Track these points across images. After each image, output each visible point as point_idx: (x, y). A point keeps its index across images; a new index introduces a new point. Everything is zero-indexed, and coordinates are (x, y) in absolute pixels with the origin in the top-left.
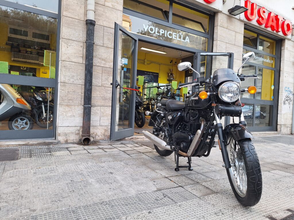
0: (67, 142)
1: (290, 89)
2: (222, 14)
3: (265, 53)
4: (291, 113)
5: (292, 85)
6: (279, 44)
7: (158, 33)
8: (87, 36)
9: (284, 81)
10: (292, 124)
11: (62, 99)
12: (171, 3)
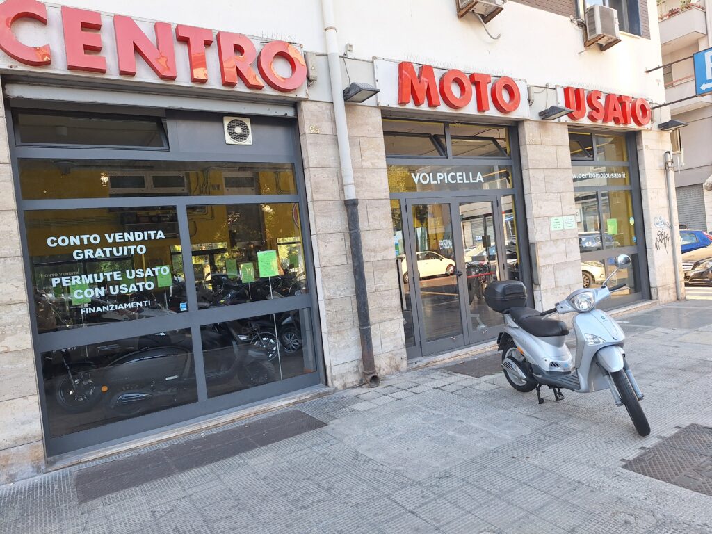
0: (345, 387)
1: (663, 218)
2: (530, 122)
3: (609, 163)
4: (672, 263)
5: (666, 211)
6: (631, 140)
7: (434, 181)
8: (349, 224)
9: (650, 207)
10: (676, 282)
11: (330, 325)
12: (446, 124)
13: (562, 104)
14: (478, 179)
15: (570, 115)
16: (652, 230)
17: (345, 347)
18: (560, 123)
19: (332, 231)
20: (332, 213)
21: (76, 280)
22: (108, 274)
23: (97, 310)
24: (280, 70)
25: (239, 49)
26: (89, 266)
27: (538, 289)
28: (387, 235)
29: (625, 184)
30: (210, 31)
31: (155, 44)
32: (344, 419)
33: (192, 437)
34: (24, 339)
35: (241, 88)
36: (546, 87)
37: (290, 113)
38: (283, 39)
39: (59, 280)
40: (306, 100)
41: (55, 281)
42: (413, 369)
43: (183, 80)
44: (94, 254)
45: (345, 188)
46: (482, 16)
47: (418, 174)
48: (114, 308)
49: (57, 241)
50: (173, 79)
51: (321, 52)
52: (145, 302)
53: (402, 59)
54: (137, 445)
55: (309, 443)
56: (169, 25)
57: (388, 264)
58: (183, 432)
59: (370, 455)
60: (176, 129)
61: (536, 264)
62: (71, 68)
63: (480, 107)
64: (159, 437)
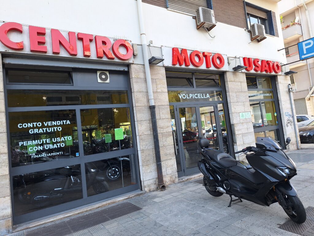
0: (150, 191)
1: (289, 113)
2: (229, 72)
3: (264, 89)
4: (294, 132)
5: (290, 110)
6: (273, 79)
7: (188, 97)
8: (151, 116)
9: (283, 108)
10: (297, 141)
11: (143, 161)
12: (193, 74)
13: (242, 65)
14: (207, 97)
15: (246, 69)
16: (285, 118)
17: (150, 172)
18: (242, 72)
19: (144, 120)
20: (144, 112)
21: (30, 143)
22: (44, 140)
23: (39, 156)
24: (122, 52)
25: (104, 43)
26: (36, 137)
27: (236, 145)
28: (168, 121)
29: (272, 98)
30: (92, 35)
31: (68, 41)
32: (149, 206)
33: (80, 215)
34: (5, 170)
35: (105, 59)
36: (235, 57)
37: (126, 69)
38: (123, 39)
39: (22, 143)
40: (133, 64)
41: (20, 144)
42: (181, 182)
43: (80, 55)
44: (38, 131)
45: (150, 100)
46: (207, 28)
47: (181, 95)
48: (47, 155)
49: (22, 126)
50: (76, 55)
51: (139, 44)
52: (60, 152)
53: (174, 47)
54: (55, 219)
55: (133, 218)
56: (74, 33)
57: (169, 134)
58: (76, 213)
59: (162, 223)
60: (77, 77)
61: (234, 134)
62: (32, 51)
63: (208, 66)
64: (65, 215)
